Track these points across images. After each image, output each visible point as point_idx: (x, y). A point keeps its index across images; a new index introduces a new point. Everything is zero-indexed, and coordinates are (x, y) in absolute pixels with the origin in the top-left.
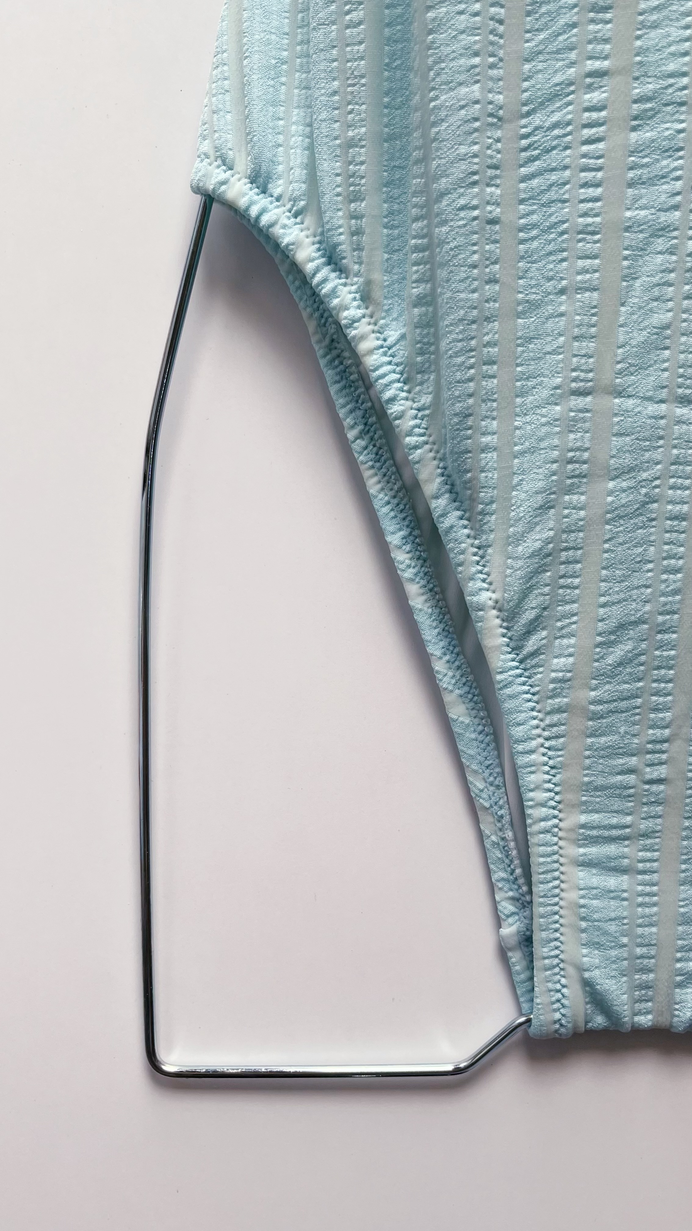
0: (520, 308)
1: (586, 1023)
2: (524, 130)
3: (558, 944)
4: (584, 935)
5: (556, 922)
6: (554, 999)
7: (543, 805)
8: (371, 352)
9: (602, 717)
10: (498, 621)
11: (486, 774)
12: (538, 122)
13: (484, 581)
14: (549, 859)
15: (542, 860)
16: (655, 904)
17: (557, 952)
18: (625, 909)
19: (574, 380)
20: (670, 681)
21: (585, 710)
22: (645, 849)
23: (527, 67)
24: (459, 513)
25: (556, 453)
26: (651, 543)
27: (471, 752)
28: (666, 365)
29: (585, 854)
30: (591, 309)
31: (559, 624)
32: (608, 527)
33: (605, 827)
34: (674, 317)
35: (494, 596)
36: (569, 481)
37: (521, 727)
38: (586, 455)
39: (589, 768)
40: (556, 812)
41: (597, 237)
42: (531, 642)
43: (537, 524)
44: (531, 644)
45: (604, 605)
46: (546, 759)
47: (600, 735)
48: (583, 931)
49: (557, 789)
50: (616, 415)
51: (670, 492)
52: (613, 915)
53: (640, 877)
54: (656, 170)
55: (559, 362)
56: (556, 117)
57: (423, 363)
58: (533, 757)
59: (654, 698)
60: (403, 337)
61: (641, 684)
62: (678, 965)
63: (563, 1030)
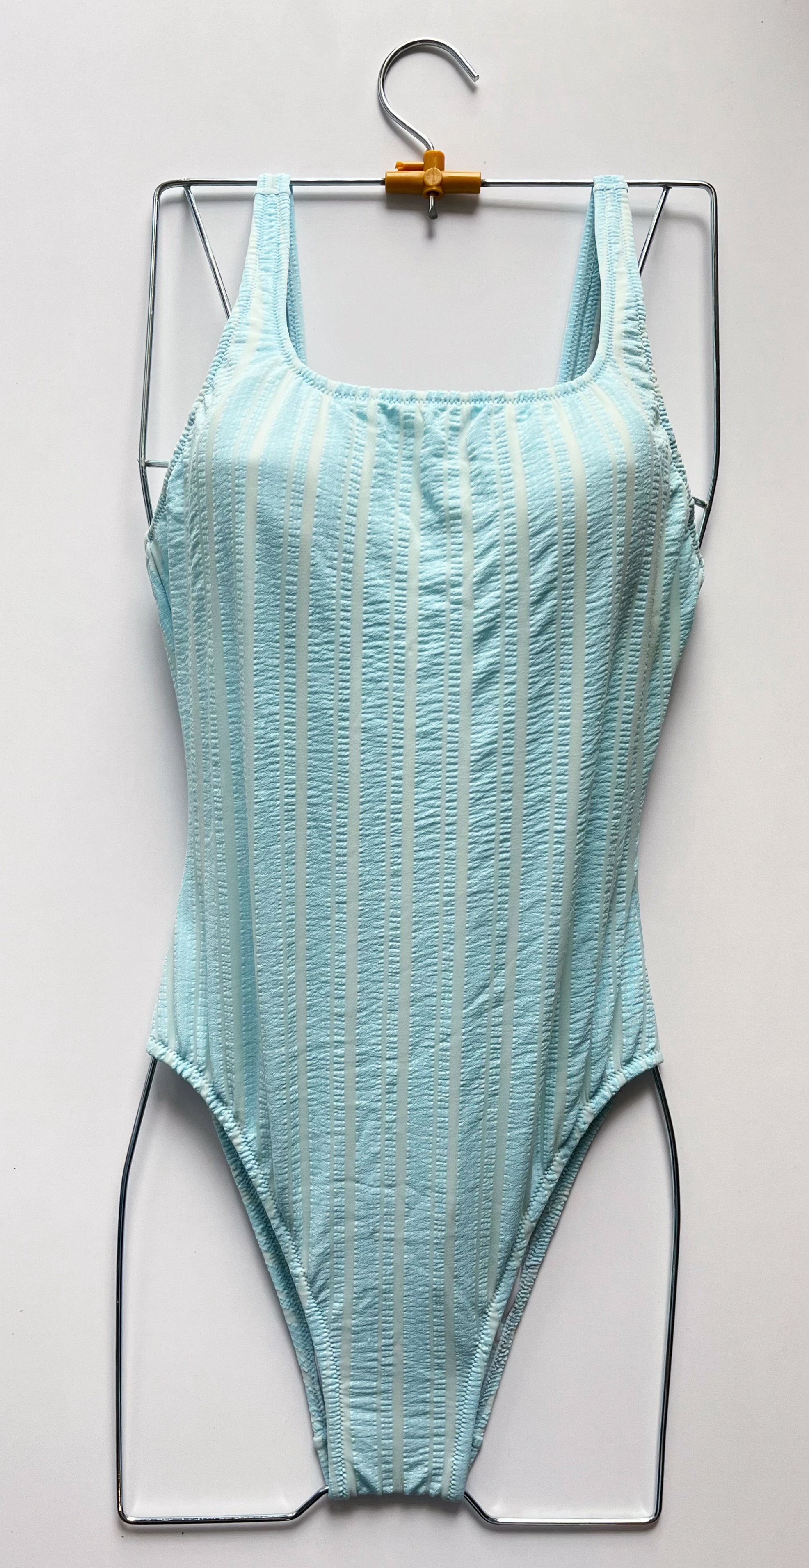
0: (310, 1135)
1: (358, 1491)
2: (308, 1058)
3: (340, 1450)
4: (354, 1445)
5: (339, 1438)
6: (339, 1480)
7: (331, 1377)
8: (239, 1144)
9: (358, 1333)
10: (306, 1283)
11: (306, 1354)
12: (314, 1056)
13: (298, 1262)
14: (334, 1405)
15: (330, 1406)
16: (391, 1428)
17: (340, 1454)
18: (375, 1431)
19: (336, 1174)
20: (391, 1316)
21: (350, 1329)
22: (384, 1399)
23: (308, 1031)
24: (285, 1228)
25: (328, 1208)
26: (377, 1251)
27: (299, 1342)
28: (379, 1170)
29: (353, 1402)
30: (341, 1143)
31: (336, 1286)
32: (356, 1243)
33: (363, 1388)
34: (381, 1149)
35: (304, 1270)
36: (336, 1220)
37: (318, 1338)
38: (343, 1209)
39: (353, 1358)
40: (337, 1380)
41: (343, 1112)
42: (322, 1295)
43: (321, 1240)
44: (322, 1297)
45: (356, 1279)
46: (331, 1353)
47: (358, 1342)
48: (354, 1443)
49: (338, 1368)
50: (356, 1191)
51: (385, 1228)
52: (369, 1434)
53: (382, 1413)
54: (368, 1084)
55: (328, 1166)
56: (322, 1055)
57: (265, 1154)
58: (325, 1352)
59: (384, 1325)
60: (255, 1138)
61: (377, 1318)
62: (405, 1460)
63: (344, 1496)
